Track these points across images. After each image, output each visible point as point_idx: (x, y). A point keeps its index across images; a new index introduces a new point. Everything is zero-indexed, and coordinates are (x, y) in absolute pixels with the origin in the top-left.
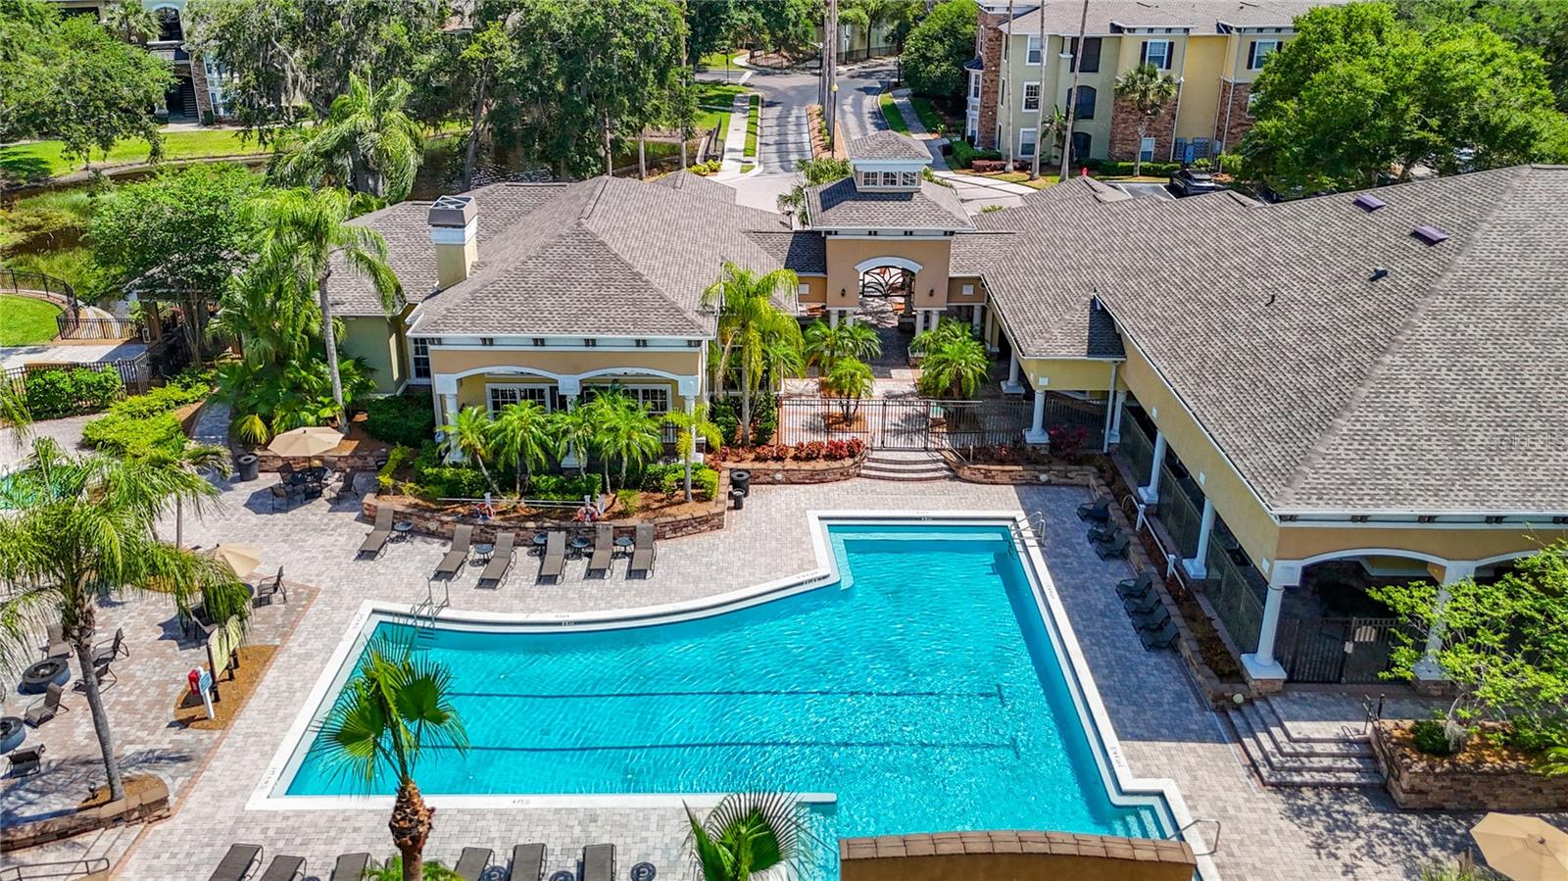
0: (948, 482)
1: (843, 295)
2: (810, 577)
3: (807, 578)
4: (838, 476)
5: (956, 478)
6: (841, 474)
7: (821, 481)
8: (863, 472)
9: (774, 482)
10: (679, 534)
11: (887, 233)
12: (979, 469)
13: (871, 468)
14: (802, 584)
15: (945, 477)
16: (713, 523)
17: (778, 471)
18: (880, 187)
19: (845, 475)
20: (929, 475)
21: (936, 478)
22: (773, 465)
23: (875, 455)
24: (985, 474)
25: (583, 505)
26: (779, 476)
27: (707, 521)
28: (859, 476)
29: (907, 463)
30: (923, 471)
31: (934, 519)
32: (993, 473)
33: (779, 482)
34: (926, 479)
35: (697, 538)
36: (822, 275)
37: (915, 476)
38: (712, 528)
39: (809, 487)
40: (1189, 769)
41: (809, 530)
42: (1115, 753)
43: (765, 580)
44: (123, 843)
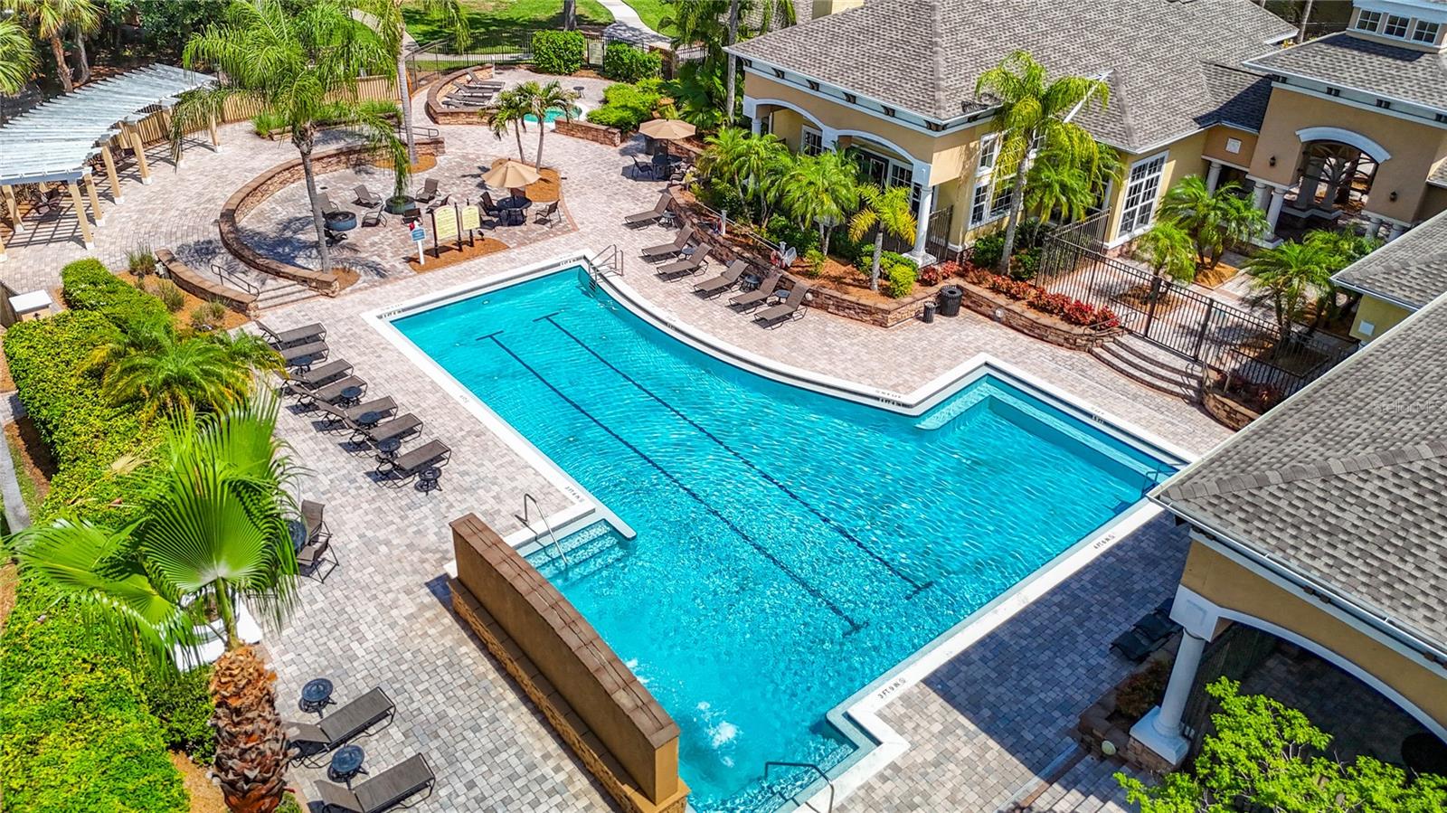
0: (1182, 404)
1: (1272, 164)
2: (890, 397)
3: (886, 396)
4: (1061, 341)
5: (1199, 404)
6: (1066, 339)
7: (1041, 338)
8: (1098, 350)
9: (992, 318)
10: (841, 313)
11: (1353, 96)
12: (1224, 404)
13: (1108, 350)
14: (877, 399)
15: (1184, 397)
16: (878, 318)
17: (1000, 307)
18: (1380, 35)
19: (1074, 346)
20: (1164, 385)
21: (1172, 393)
22: (1002, 300)
23: (1126, 339)
24: (1229, 413)
25: (778, 250)
26: (999, 313)
27: (870, 313)
28: (1090, 352)
29: (1152, 362)
30: (1163, 378)
31: (1106, 424)
32: (1239, 416)
33: (999, 320)
34: (1159, 388)
35: (854, 326)
36: (1254, 132)
37: (1148, 378)
38: (875, 322)
39: (1022, 337)
40: (944, 757)
41: (955, 366)
42: (896, 685)
43: (848, 378)
44: (298, 295)
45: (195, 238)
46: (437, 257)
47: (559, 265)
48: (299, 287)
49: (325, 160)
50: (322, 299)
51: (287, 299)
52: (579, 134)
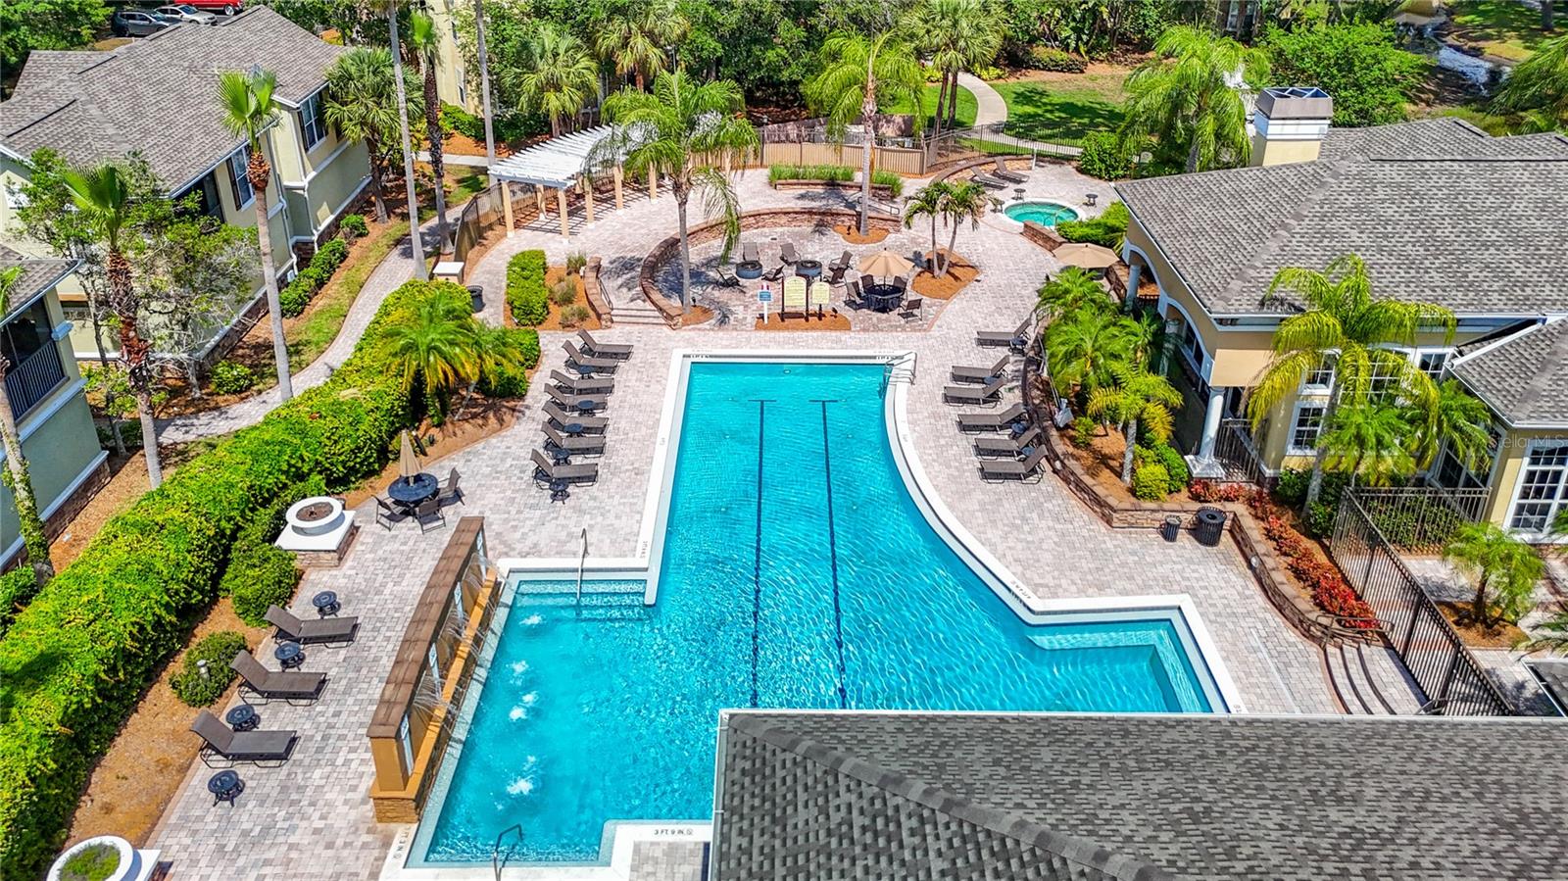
4: (1296, 621)
6: (1300, 621)
7: (1280, 609)
8: (1332, 650)
9: (1250, 565)
10: (1079, 494)
16: (1106, 513)
17: (1257, 554)
27: (1099, 504)
33: (1253, 570)
38: (1103, 516)
39: (1261, 598)
41: (1137, 594)
42: (681, 832)
43: (1001, 558)
44: (651, 320)
45: (633, 254)
46: (783, 320)
47: (875, 357)
48: (657, 314)
49: (792, 215)
50: (666, 329)
51: (641, 320)
52: (1041, 242)
